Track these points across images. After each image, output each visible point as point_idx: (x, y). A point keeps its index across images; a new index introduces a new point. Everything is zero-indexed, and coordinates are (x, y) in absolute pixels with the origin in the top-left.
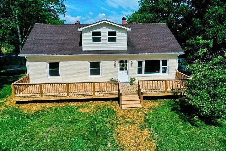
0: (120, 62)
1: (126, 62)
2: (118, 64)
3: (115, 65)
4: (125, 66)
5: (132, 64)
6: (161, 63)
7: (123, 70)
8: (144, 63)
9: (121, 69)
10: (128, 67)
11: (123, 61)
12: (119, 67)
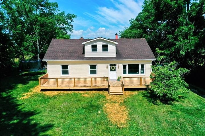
0: (111, 65)
1: (115, 65)
2: (109, 67)
3: (107, 67)
4: (114, 68)
5: (119, 67)
6: (140, 66)
7: (113, 71)
8: (127, 67)
9: (111, 70)
10: (116, 69)
11: (113, 65)
12: (110, 69)
